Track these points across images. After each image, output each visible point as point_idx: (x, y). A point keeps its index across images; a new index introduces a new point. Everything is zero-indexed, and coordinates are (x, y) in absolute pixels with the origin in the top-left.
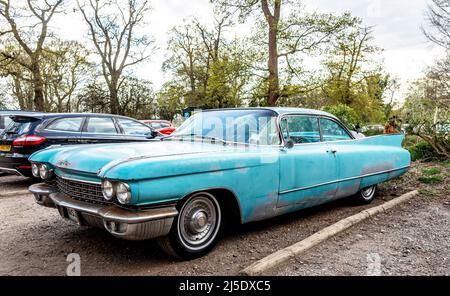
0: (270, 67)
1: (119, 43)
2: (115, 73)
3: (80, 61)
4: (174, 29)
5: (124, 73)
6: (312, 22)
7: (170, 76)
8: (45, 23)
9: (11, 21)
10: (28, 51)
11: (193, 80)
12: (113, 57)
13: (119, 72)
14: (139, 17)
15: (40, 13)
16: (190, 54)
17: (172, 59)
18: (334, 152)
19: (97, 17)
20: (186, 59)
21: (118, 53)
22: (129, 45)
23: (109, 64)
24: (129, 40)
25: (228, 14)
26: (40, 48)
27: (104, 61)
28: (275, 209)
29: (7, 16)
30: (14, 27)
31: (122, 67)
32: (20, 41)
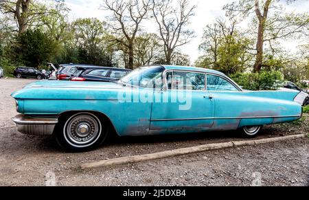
0: (257, 47)
1: (174, 34)
2: (170, 50)
3: (155, 44)
4: (207, 26)
5: (175, 50)
6: (289, 19)
7: (203, 53)
8: (137, 24)
9: (122, 23)
10: (128, 38)
11: (216, 55)
12: (170, 42)
13: (172, 50)
14: (186, 19)
15: (135, 19)
16: (215, 40)
17: (205, 44)
18: (211, 98)
19: (163, 21)
20: (213, 44)
21: (173, 39)
22: (179, 35)
23: (167, 45)
24: (179, 32)
25: (234, 16)
26: (133, 37)
27: (165, 44)
28: (148, 130)
29: (120, 21)
30: (123, 26)
31: (174, 47)
32: (125, 33)
